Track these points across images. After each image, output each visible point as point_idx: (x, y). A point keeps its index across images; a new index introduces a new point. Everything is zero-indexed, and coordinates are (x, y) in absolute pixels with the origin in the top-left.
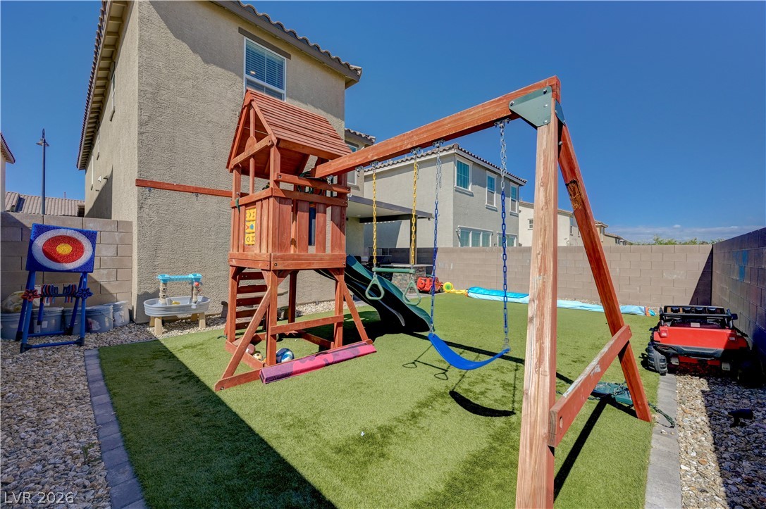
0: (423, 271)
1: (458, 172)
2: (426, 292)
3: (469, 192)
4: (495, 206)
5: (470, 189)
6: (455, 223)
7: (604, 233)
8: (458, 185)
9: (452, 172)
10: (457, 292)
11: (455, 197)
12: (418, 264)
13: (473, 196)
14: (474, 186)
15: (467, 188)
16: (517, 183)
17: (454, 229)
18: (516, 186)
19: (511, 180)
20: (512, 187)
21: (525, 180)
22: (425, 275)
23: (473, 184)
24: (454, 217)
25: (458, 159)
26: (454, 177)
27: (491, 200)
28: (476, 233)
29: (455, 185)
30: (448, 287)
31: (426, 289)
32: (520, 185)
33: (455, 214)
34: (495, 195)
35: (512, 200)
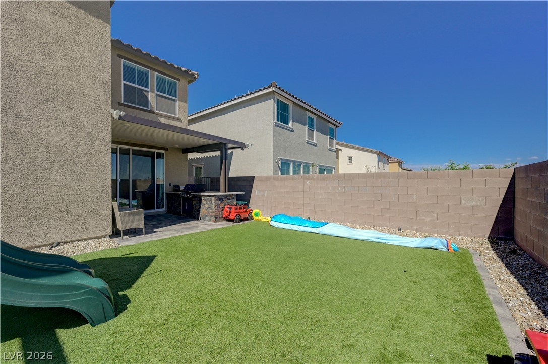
0: (233, 199)
1: (278, 109)
2: (232, 220)
3: (289, 128)
4: (315, 142)
5: (290, 125)
6: (275, 155)
7: (401, 167)
8: (278, 120)
9: (272, 108)
10: (264, 220)
11: (275, 131)
12: (228, 191)
13: (293, 131)
14: (294, 123)
15: (288, 124)
16: (335, 125)
17: (274, 160)
18: (334, 127)
19: (329, 122)
20: (330, 128)
21: (341, 123)
22: (235, 203)
23: (293, 122)
24: (274, 149)
25: (277, 97)
26: (274, 113)
27: (311, 136)
28: (297, 165)
29: (275, 120)
30: (257, 215)
31: (231, 217)
32: (337, 127)
33: (275, 147)
34: (315, 133)
35: (330, 138)
